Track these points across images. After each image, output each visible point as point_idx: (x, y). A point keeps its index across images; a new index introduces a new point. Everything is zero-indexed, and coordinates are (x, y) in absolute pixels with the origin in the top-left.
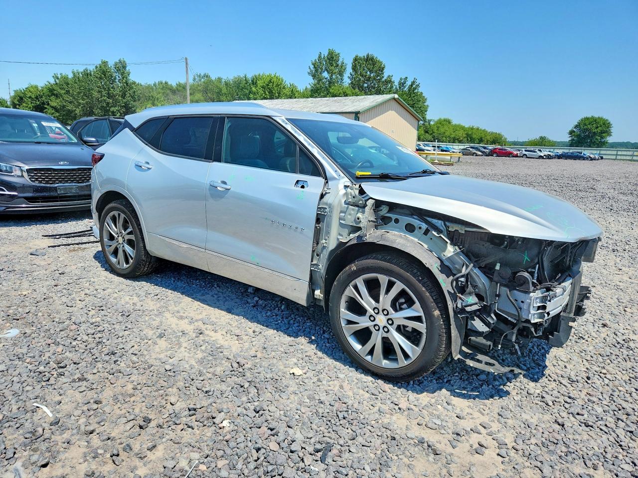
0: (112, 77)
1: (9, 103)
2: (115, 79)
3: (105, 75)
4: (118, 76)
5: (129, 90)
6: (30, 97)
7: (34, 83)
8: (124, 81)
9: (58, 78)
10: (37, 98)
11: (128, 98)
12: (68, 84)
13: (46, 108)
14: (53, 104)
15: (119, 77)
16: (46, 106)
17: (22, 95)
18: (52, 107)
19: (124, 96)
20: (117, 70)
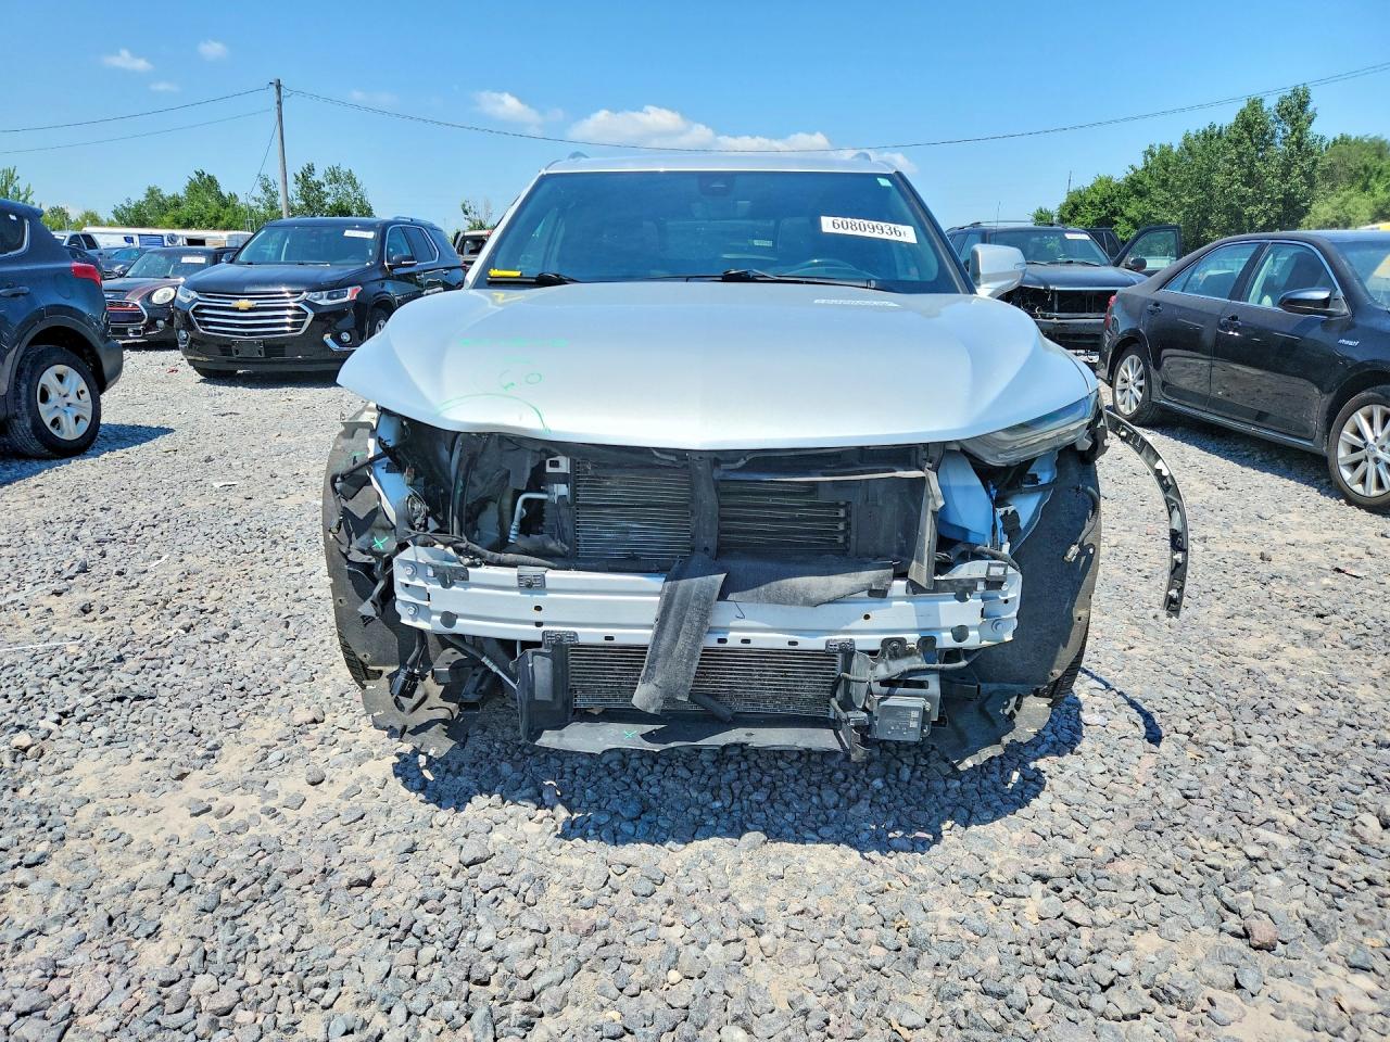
0: (1266, 134)
1: (1055, 218)
2: (1273, 136)
3: (1250, 133)
4: (1281, 130)
5: (1301, 160)
6: (1091, 203)
7: (1104, 174)
8: (1294, 139)
9: (1153, 155)
10: (1103, 203)
11: (1296, 178)
12: (1166, 165)
13: (1116, 222)
14: (1131, 213)
15: (1284, 131)
16: (1117, 218)
17: (1079, 200)
18: (1128, 219)
19: (1285, 175)
20: (1283, 116)
